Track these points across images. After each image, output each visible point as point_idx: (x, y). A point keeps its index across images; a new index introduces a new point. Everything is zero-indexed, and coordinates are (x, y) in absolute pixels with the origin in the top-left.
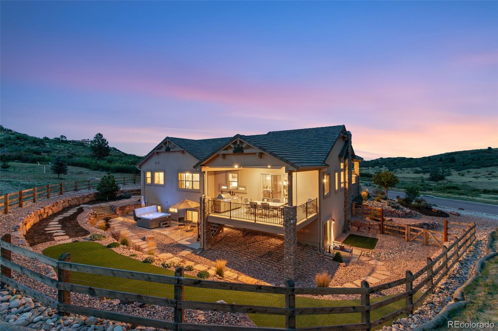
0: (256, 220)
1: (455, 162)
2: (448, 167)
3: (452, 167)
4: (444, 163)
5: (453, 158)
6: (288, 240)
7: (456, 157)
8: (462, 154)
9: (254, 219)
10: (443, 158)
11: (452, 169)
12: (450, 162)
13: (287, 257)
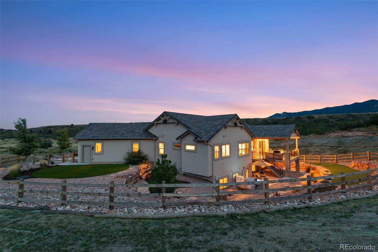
1: (52, 133)
2: (47, 137)
3: (51, 137)
4: (44, 135)
5: (50, 130)
7: (52, 129)
8: (55, 127)
10: (42, 130)
11: (51, 138)
12: (48, 133)
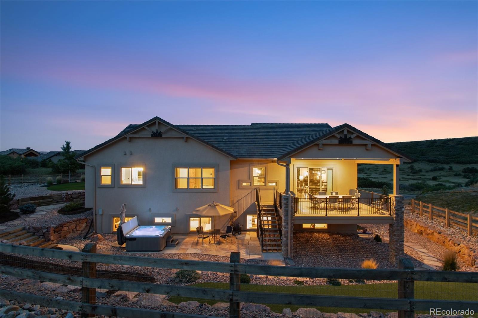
0: (360, 213)
6: (399, 228)
9: (357, 213)
13: (398, 244)
